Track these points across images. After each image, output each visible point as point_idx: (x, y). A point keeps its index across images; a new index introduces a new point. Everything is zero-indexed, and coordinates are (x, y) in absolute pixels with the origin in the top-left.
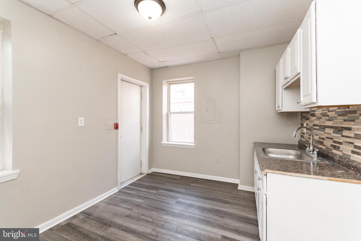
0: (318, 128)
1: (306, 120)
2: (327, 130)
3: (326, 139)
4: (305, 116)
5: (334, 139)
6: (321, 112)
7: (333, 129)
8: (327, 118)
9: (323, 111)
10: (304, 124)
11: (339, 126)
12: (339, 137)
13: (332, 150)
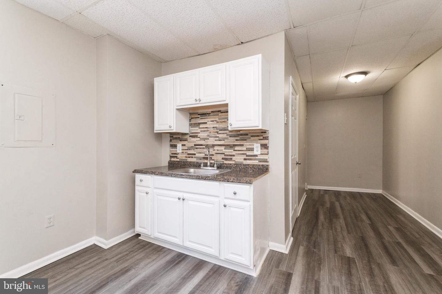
0: (204, 147)
1: (180, 141)
2: (216, 148)
3: (215, 155)
4: (179, 138)
5: (225, 154)
6: (207, 134)
7: (224, 147)
8: (217, 139)
9: (210, 133)
10: (178, 145)
11: (231, 144)
12: (232, 152)
13: (224, 161)
